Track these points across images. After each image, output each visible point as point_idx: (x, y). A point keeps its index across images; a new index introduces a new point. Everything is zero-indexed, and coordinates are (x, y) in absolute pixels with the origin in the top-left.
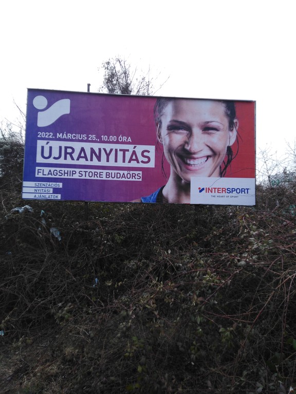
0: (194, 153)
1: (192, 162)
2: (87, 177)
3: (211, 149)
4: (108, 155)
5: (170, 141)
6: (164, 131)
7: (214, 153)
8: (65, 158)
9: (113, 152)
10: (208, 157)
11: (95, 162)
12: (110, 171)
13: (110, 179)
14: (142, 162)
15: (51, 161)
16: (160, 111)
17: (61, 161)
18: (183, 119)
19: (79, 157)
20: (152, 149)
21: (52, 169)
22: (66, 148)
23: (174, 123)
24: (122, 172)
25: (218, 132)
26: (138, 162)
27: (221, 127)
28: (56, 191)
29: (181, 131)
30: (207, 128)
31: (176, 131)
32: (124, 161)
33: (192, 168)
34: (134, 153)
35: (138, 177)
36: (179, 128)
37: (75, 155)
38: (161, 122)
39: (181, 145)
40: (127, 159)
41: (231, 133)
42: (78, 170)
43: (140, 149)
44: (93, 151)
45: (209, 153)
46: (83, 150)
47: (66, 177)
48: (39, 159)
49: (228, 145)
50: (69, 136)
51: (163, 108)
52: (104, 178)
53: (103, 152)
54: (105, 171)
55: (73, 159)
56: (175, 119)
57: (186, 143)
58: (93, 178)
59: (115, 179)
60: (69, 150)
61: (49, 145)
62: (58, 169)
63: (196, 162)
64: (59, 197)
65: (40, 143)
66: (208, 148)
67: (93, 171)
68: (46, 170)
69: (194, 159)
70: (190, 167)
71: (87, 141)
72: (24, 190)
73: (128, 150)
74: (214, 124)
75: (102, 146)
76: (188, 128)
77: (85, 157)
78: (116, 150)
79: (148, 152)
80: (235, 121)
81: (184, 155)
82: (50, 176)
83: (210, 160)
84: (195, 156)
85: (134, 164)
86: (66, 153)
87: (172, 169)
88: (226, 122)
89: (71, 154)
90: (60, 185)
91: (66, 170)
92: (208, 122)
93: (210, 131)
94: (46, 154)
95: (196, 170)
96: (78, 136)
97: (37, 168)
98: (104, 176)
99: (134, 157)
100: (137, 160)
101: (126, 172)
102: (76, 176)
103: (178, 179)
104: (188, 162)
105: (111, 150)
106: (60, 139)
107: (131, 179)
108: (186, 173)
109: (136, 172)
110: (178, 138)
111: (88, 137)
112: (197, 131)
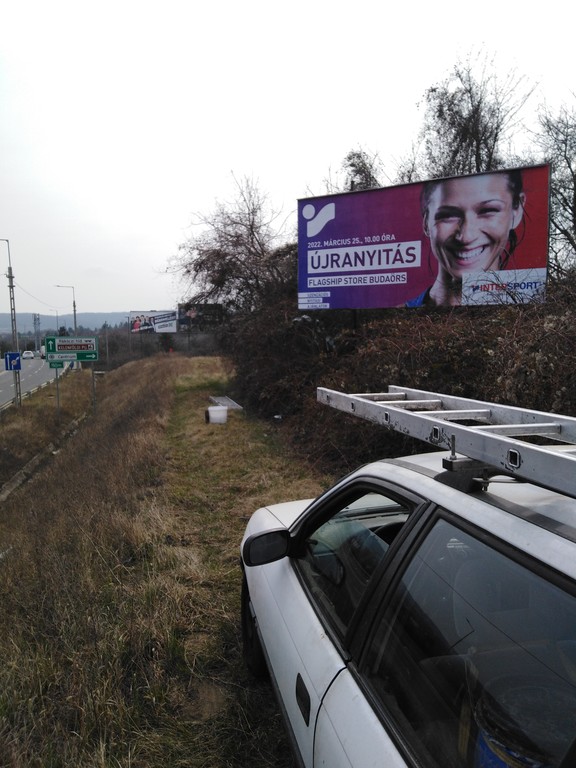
0: (468, 244)
1: (464, 255)
2: (353, 284)
3: (488, 236)
4: (371, 258)
5: (439, 232)
6: (431, 222)
7: (493, 241)
8: (332, 266)
9: (377, 254)
10: (484, 247)
11: (359, 267)
12: (373, 275)
13: (374, 283)
14: (407, 261)
15: (320, 270)
16: (427, 198)
17: (329, 270)
18: (454, 203)
19: (345, 263)
20: (417, 244)
21: (321, 278)
22: (332, 255)
23: (444, 210)
24: (385, 275)
25: (498, 214)
26: (403, 262)
27: (503, 205)
28: (325, 300)
29: (451, 219)
30: (484, 210)
31: (446, 219)
32: (388, 263)
33: (465, 262)
34: (398, 252)
35: (402, 279)
36: (448, 216)
37: (341, 262)
38: (428, 211)
39: (451, 236)
40: (391, 259)
41: (515, 213)
42: (343, 277)
43: (404, 246)
44: (356, 255)
45: (485, 241)
46: (347, 255)
47: (333, 285)
48: (310, 270)
49: (511, 228)
50: (335, 242)
51: (430, 194)
52: (369, 284)
53: (366, 255)
54: (369, 276)
55: (338, 266)
56: (444, 204)
57: (458, 232)
58: (357, 284)
59: (379, 283)
60: (335, 258)
61: (318, 254)
62: (326, 278)
63: (470, 254)
64: (328, 306)
65: (311, 254)
66: (484, 235)
67: (357, 276)
68: (316, 279)
69: (467, 250)
70: (462, 262)
71: (351, 245)
72: (300, 301)
73: (391, 250)
74: (493, 204)
75: (365, 248)
76: (460, 213)
77: (350, 263)
78: (380, 251)
79: (413, 248)
80: (521, 195)
81: (455, 247)
82: (320, 286)
83: (487, 250)
84: (469, 247)
85: (398, 265)
86: (333, 261)
87: (440, 266)
88: (509, 198)
89: (336, 261)
90: (328, 294)
91: (333, 278)
92: (485, 202)
93: (488, 213)
94: (316, 265)
95: (469, 264)
96: (343, 242)
97: (309, 279)
98: (368, 281)
99: (398, 257)
100: (401, 260)
101: (389, 275)
102: (342, 284)
103: (447, 277)
104: (460, 255)
105: (375, 252)
106: (327, 247)
107: (395, 282)
108: (458, 269)
109: (401, 274)
110: (448, 228)
111: (352, 241)
112: (471, 216)
